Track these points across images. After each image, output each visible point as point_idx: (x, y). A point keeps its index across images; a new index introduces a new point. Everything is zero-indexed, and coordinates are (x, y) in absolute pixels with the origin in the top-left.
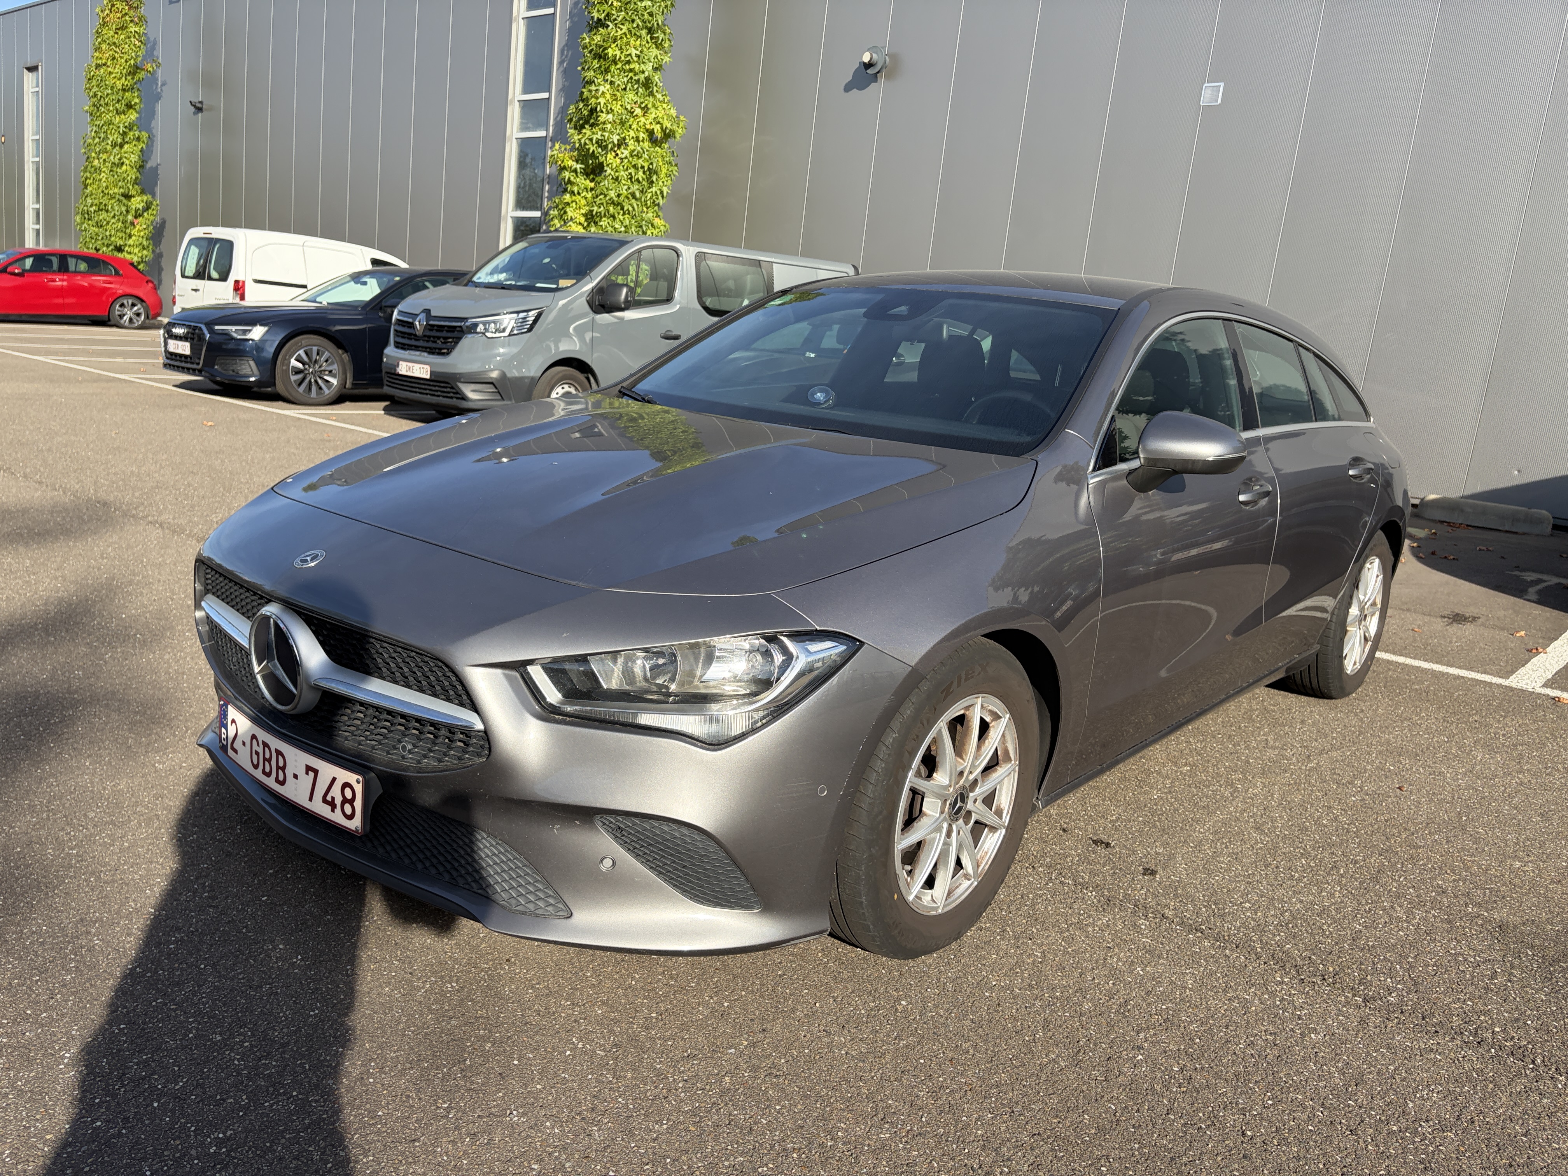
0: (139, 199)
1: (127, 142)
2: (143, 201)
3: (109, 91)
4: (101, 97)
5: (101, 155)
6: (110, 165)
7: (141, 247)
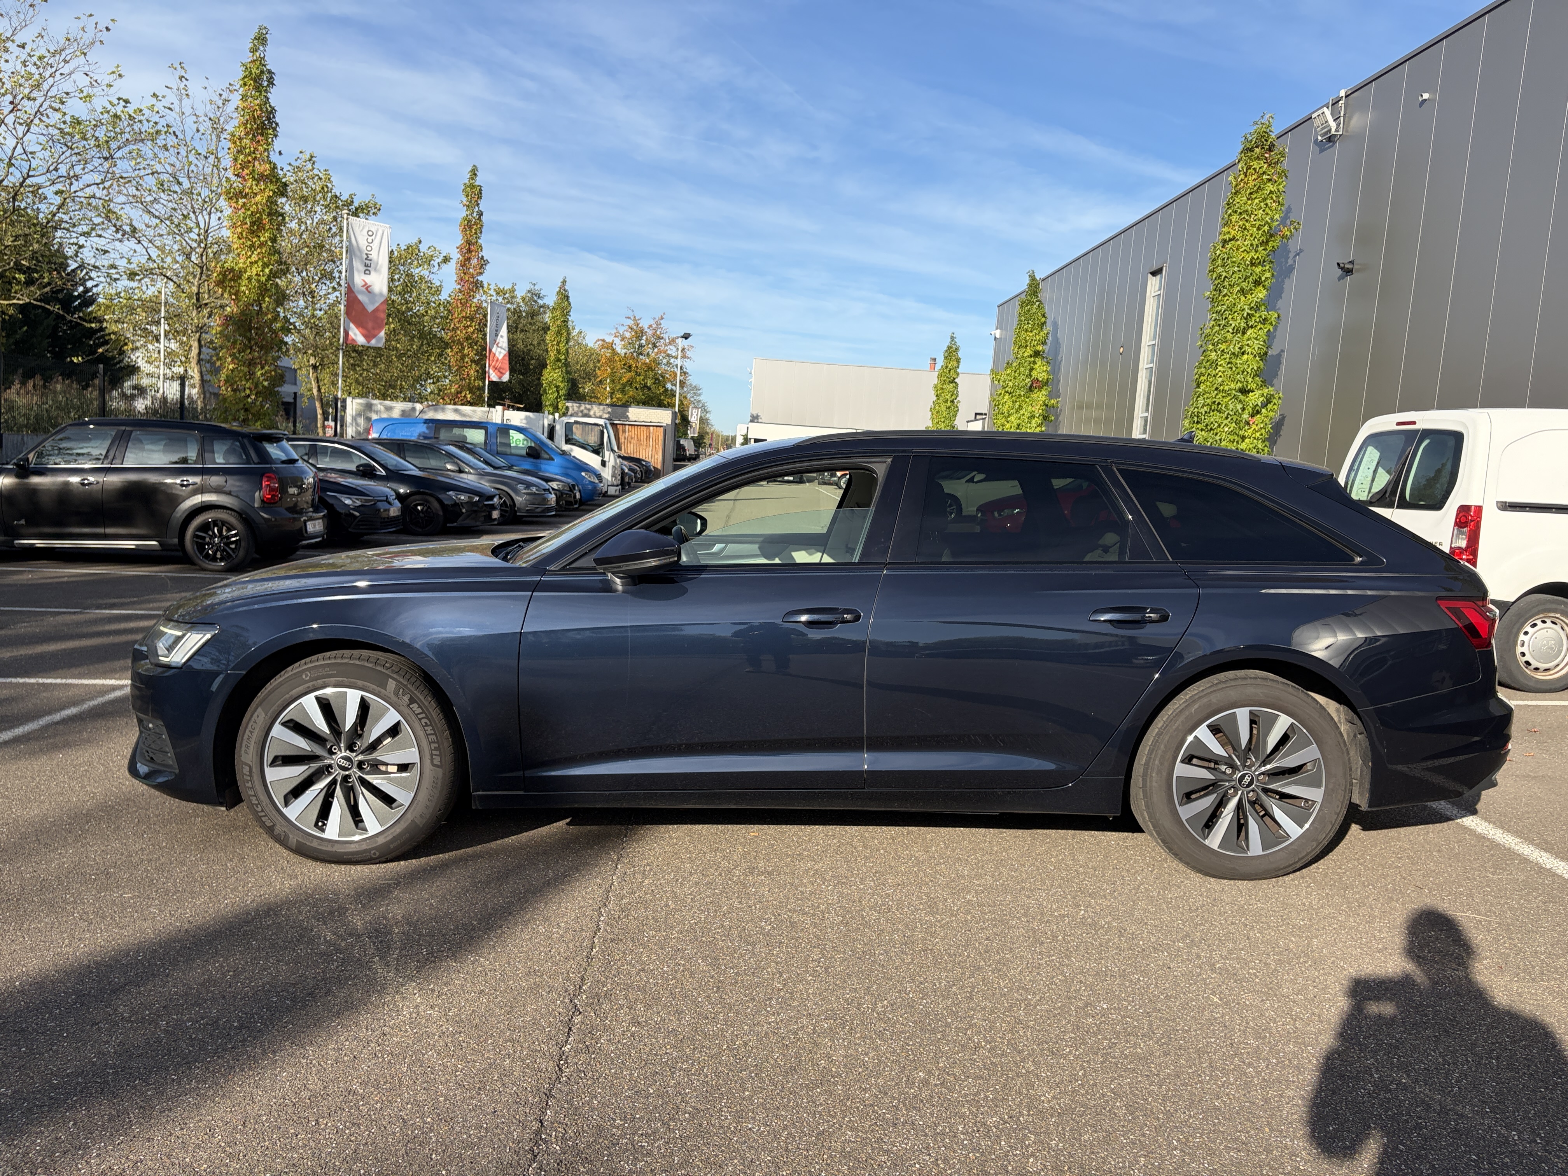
0: (1258, 392)
1: (1252, 327)
2: (1262, 395)
3: (1236, 269)
4: (1226, 277)
5: (1220, 346)
6: (1228, 356)
7: (1254, 451)
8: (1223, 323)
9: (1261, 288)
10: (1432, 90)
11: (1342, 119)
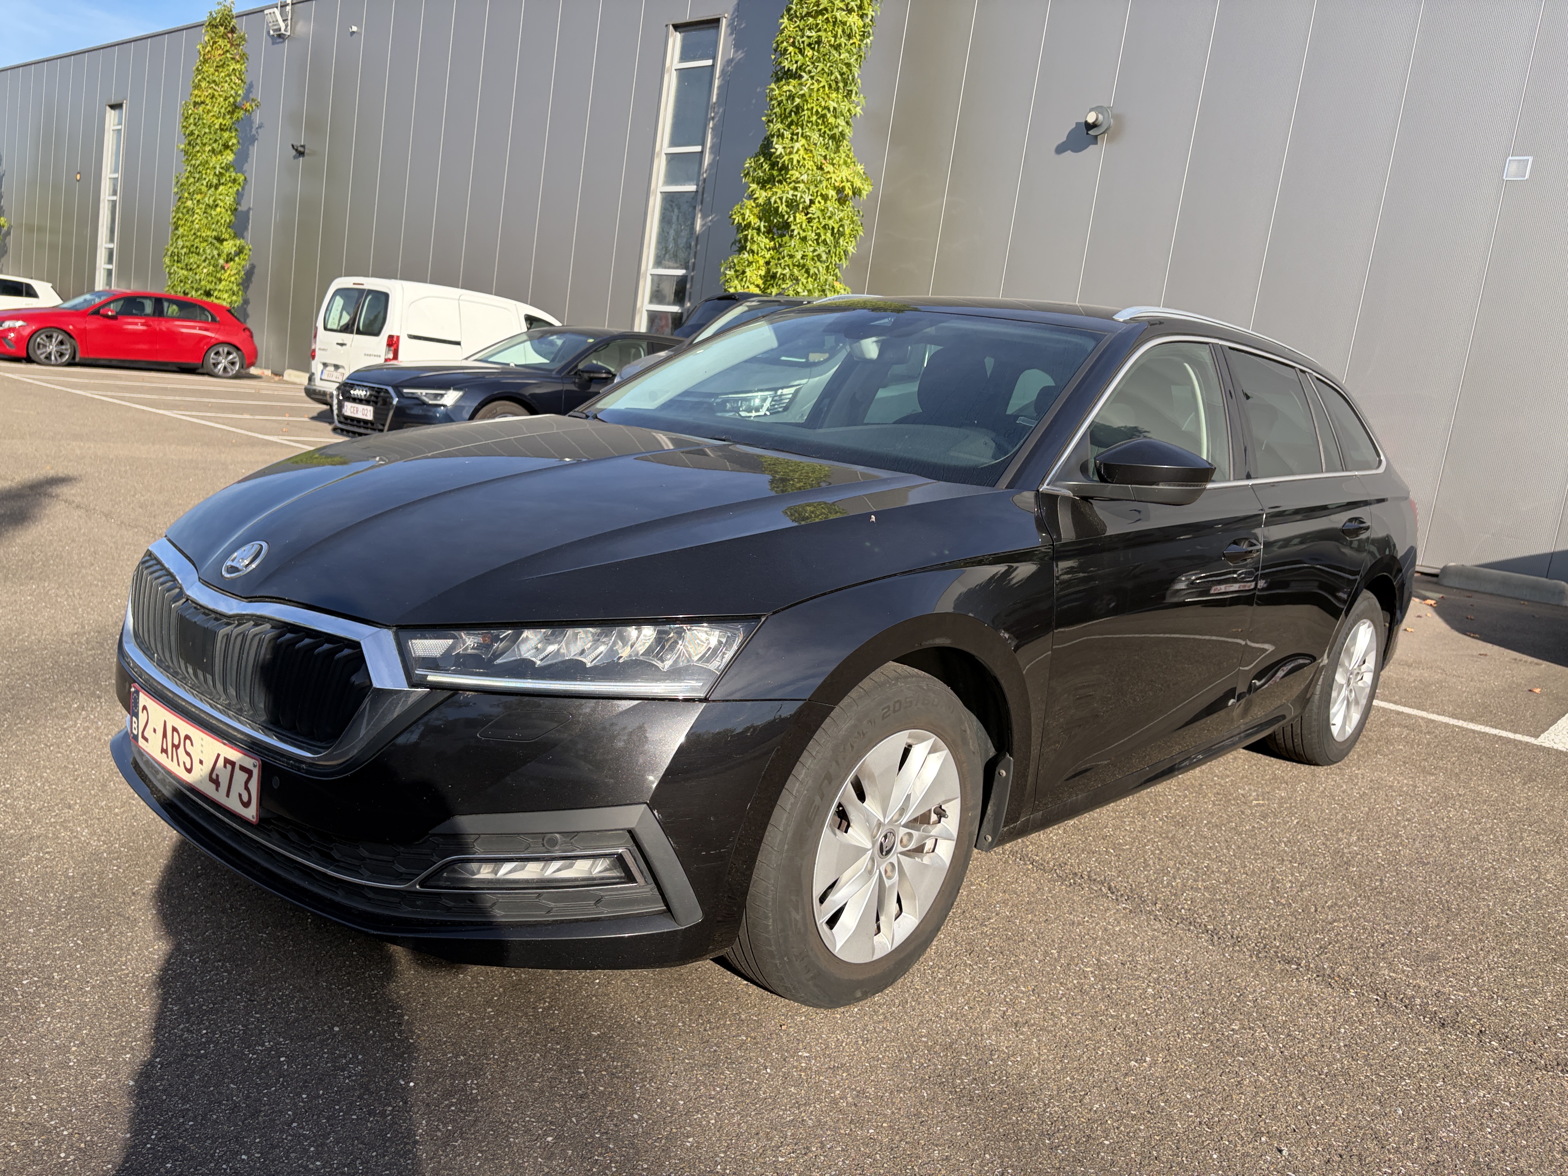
0: (231, 242)
1: (223, 184)
2: (235, 245)
3: (207, 130)
4: (198, 136)
5: (195, 196)
6: (204, 207)
7: (231, 292)
8: (197, 176)
9: (228, 151)
10: (359, 26)
11: (289, 22)
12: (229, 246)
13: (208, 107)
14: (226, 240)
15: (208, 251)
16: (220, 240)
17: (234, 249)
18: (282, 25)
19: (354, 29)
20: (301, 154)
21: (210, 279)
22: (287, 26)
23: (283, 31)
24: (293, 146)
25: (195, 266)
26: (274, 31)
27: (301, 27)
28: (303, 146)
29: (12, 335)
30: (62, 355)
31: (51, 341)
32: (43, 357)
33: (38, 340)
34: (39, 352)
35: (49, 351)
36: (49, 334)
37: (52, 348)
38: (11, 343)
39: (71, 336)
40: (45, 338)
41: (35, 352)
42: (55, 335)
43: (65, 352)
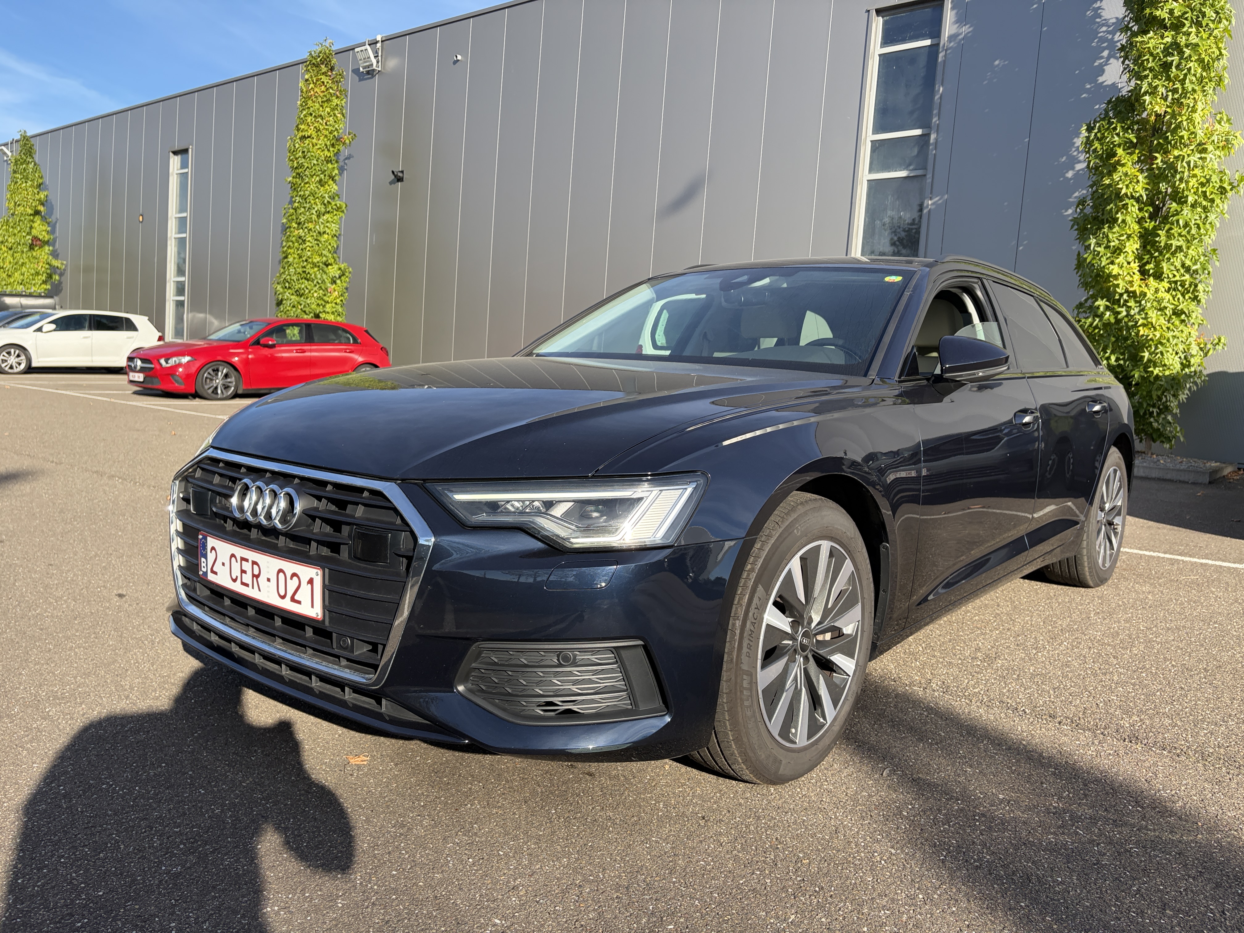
0: (336, 267)
1: (328, 212)
2: (340, 269)
3: (315, 162)
4: (308, 167)
5: (306, 225)
6: (315, 234)
7: (336, 314)
8: (308, 205)
9: (331, 181)
10: (464, 55)
11: (380, 58)
12: (333, 271)
13: (314, 141)
14: (331, 265)
15: (319, 276)
16: (327, 265)
17: (339, 272)
18: (374, 61)
19: (459, 57)
20: (400, 179)
21: (320, 302)
22: (378, 62)
23: (374, 67)
24: (393, 172)
25: (307, 291)
26: (364, 68)
27: (392, 63)
28: (402, 172)
29: (181, 370)
30: (226, 387)
31: (217, 375)
32: (210, 391)
33: (205, 375)
34: (206, 387)
35: (215, 385)
36: (215, 368)
37: (219, 381)
38: (180, 380)
39: (236, 369)
40: (212, 373)
41: (203, 387)
42: (221, 368)
43: (230, 384)
